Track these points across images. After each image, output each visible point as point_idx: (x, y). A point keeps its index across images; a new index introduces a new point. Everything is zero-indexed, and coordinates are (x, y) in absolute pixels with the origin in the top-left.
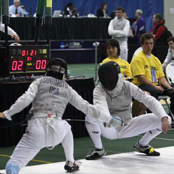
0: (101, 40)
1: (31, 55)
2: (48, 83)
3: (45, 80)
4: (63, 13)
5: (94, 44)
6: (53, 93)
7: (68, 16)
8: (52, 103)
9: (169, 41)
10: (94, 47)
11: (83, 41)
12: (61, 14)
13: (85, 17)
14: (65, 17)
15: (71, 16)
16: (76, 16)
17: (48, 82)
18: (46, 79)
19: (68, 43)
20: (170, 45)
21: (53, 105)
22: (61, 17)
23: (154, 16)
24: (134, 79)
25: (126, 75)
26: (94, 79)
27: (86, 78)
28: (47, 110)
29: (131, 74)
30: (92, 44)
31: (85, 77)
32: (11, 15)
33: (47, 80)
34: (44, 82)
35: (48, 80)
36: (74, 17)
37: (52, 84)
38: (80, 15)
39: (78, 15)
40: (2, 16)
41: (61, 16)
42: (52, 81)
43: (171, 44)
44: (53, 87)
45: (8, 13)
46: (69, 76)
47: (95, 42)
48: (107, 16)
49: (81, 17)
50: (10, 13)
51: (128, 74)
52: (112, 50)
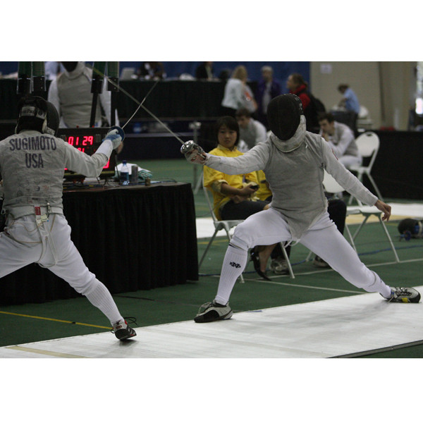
0: (204, 118)
1: (84, 144)
2: (19, 149)
3: (12, 145)
4: (139, 72)
5: (192, 126)
6: (35, 167)
7: (147, 78)
8: (35, 185)
9: (322, 119)
10: (192, 131)
11: (171, 120)
12: (135, 73)
13: (175, 79)
14: (142, 79)
15: (152, 78)
16: (161, 77)
17: (18, 147)
18: (14, 143)
19: (147, 123)
20: (322, 127)
21: (39, 188)
22: (134, 80)
23: (291, 77)
24: (261, 185)
25: (247, 178)
26: (192, 185)
27: (179, 183)
28: (31, 200)
29: (256, 178)
30: (187, 126)
31: (176, 182)
32: (48, 76)
33: (16, 144)
34: (12, 148)
35: (18, 142)
36: (157, 79)
37: (27, 149)
38: (168, 76)
39: (164, 75)
40: (32, 76)
41: (134, 77)
42: (26, 144)
43: (324, 125)
44: (30, 155)
45: (43, 72)
46: (150, 180)
47: (192, 122)
48: (213, 78)
49: (169, 79)
50: (47, 73)
51: (250, 177)
52: (228, 135)
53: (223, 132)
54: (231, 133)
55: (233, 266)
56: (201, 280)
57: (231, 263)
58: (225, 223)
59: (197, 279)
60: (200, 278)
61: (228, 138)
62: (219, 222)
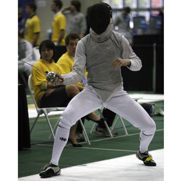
52: (47, 52)
53: (43, 50)
54: (49, 50)
55: (62, 140)
56: (32, 147)
57: (60, 138)
58: (44, 109)
59: (30, 147)
60: (32, 146)
61: (47, 54)
62: (40, 109)
